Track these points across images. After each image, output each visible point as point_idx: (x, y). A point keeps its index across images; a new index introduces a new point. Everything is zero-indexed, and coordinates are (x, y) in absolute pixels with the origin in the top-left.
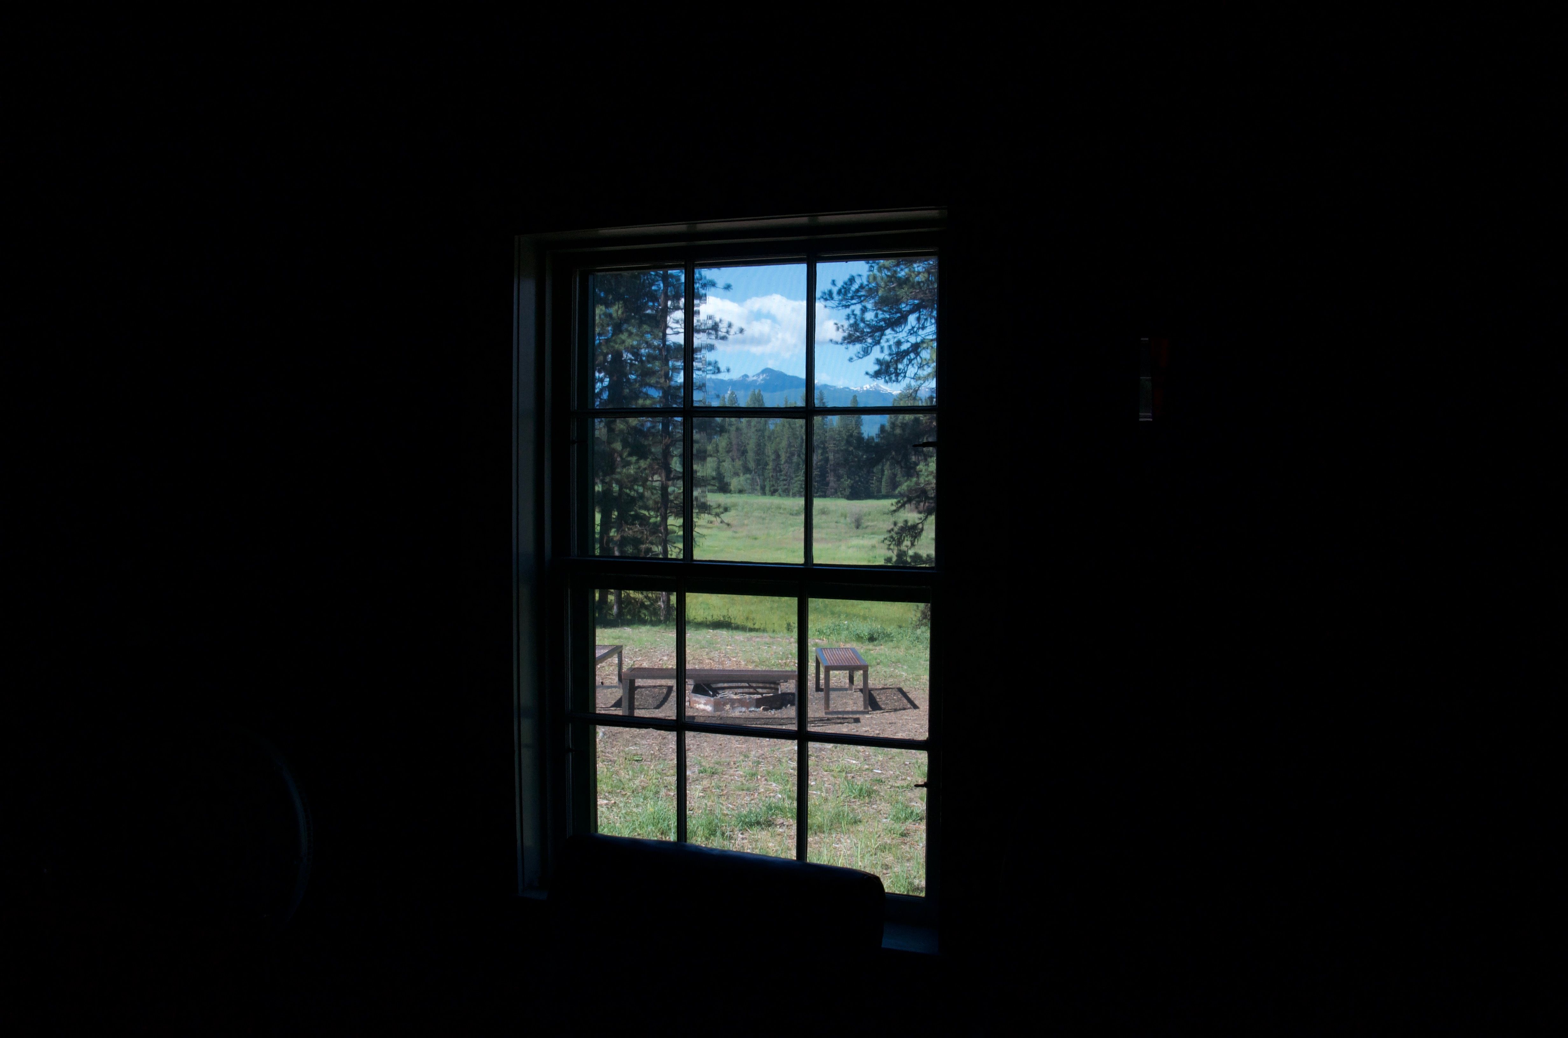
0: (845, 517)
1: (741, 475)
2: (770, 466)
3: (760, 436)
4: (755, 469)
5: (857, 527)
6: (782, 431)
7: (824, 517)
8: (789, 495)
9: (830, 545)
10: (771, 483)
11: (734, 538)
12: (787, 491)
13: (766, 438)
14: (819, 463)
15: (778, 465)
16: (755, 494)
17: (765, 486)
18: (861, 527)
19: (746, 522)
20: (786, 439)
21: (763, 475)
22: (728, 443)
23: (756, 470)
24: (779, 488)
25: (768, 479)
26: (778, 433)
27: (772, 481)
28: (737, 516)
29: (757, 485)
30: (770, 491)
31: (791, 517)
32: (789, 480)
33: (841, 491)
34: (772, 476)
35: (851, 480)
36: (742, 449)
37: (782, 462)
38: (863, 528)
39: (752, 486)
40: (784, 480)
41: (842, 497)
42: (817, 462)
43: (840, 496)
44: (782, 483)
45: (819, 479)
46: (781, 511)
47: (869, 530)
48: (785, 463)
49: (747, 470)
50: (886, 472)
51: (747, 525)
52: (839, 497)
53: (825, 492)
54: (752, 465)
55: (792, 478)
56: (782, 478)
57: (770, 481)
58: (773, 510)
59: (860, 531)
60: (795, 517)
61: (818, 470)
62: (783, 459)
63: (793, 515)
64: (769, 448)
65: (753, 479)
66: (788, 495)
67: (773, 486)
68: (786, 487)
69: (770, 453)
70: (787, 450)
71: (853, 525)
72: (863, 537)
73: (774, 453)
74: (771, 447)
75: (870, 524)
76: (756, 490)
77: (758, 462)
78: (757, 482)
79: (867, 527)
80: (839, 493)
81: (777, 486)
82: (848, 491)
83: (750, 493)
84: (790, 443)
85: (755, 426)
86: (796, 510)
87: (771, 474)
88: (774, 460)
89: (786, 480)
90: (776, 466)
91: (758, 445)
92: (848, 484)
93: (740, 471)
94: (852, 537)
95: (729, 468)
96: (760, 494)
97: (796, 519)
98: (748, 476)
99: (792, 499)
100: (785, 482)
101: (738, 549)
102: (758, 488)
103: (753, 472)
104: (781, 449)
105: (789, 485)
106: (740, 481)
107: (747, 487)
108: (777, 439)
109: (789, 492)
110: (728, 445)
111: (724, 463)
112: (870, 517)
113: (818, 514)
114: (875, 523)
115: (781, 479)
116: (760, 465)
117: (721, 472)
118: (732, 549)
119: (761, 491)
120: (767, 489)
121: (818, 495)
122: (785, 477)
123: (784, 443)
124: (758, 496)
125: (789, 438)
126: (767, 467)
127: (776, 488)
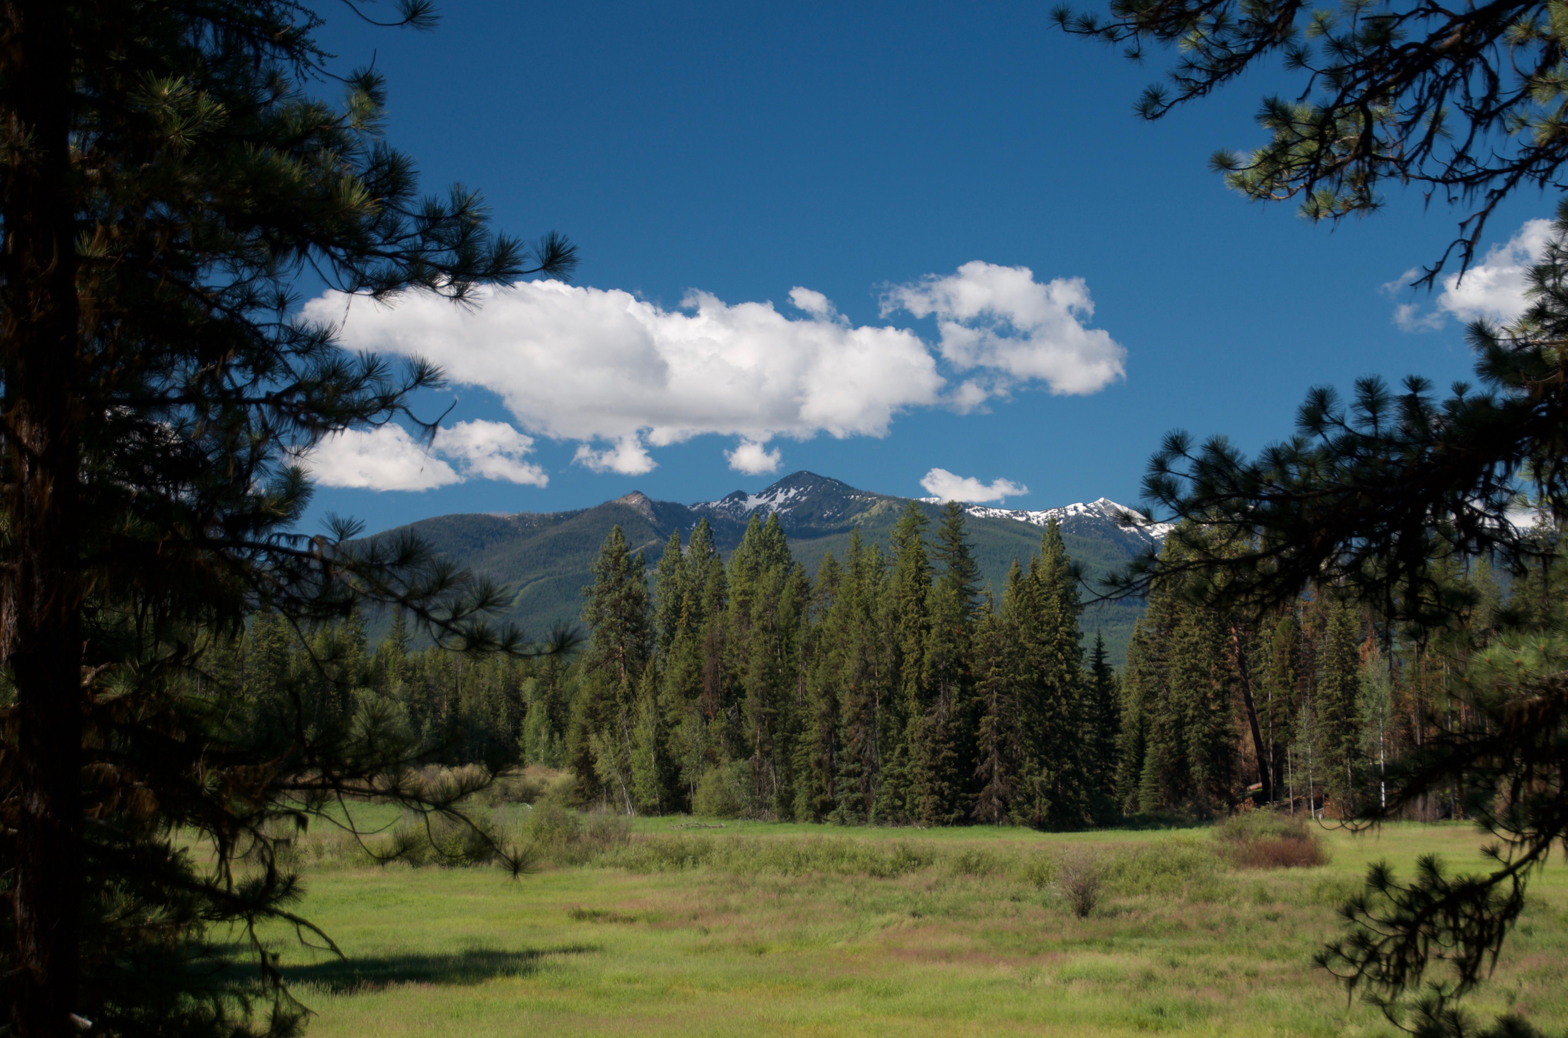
0: (1041, 883)
1: (725, 760)
2: (814, 733)
3: (775, 648)
4: (761, 744)
5: (1083, 911)
6: (843, 629)
7: (974, 883)
8: (866, 820)
9: (1002, 971)
10: (815, 783)
11: (703, 950)
12: (860, 807)
13: (799, 652)
14: (952, 725)
15: (832, 731)
16: (765, 820)
17: (792, 795)
18: (1094, 912)
19: (734, 900)
20: (855, 654)
21: (787, 762)
22: (692, 668)
23: (767, 748)
24: (838, 797)
25: (804, 773)
26: (832, 636)
27: (818, 778)
28: (711, 882)
29: (772, 792)
30: (809, 806)
31: (876, 882)
32: (870, 774)
33: (1019, 804)
34: (819, 763)
35: (1050, 769)
36: (725, 685)
37: (844, 721)
38: (1103, 914)
39: (753, 793)
40: (850, 774)
41: (1024, 824)
42: (948, 722)
43: (1019, 818)
44: (845, 782)
45: (955, 770)
46: (845, 866)
47: (1123, 924)
48: (851, 723)
49: (742, 750)
50: (1150, 749)
51: (738, 911)
52: (1013, 824)
53: (969, 809)
54: (752, 731)
55: (876, 769)
56: (844, 767)
57: (809, 778)
58: (819, 863)
59: (1091, 924)
60: (889, 882)
61: (952, 744)
62: (847, 711)
63: (882, 876)
64: (809, 680)
65: (756, 773)
66: (862, 821)
67: (820, 790)
68: (859, 795)
69: (812, 696)
70: (858, 683)
71: (1067, 906)
72: (1110, 945)
73: (823, 696)
74: (813, 677)
75: (1123, 902)
76: (768, 806)
77: (770, 723)
78: (770, 783)
79: (1114, 913)
80: (1014, 813)
81: (833, 792)
82: (1041, 807)
83: (749, 817)
84: (867, 665)
85: (760, 617)
86: (893, 862)
87: (813, 757)
88: (824, 716)
89: (859, 774)
90: (830, 733)
91: (770, 672)
92: (1041, 784)
93: (718, 750)
94: (1072, 943)
95: (694, 741)
96: (776, 819)
97: (889, 889)
98: (742, 763)
99: (875, 829)
100: (852, 781)
101: (711, 988)
102: (773, 799)
103: (757, 752)
104: (842, 682)
105: (867, 790)
106: (719, 779)
107: (741, 797)
108: (832, 654)
109: (865, 810)
110: (690, 674)
111: (678, 729)
112: (1121, 881)
113: (956, 872)
114: (1141, 899)
115: (842, 772)
116: (775, 732)
117: (670, 754)
118: (692, 986)
119: (781, 810)
120: (800, 800)
121: (953, 816)
122: (851, 767)
123: (851, 667)
124: (774, 823)
125: (863, 650)
126: (802, 737)
127: (828, 797)
